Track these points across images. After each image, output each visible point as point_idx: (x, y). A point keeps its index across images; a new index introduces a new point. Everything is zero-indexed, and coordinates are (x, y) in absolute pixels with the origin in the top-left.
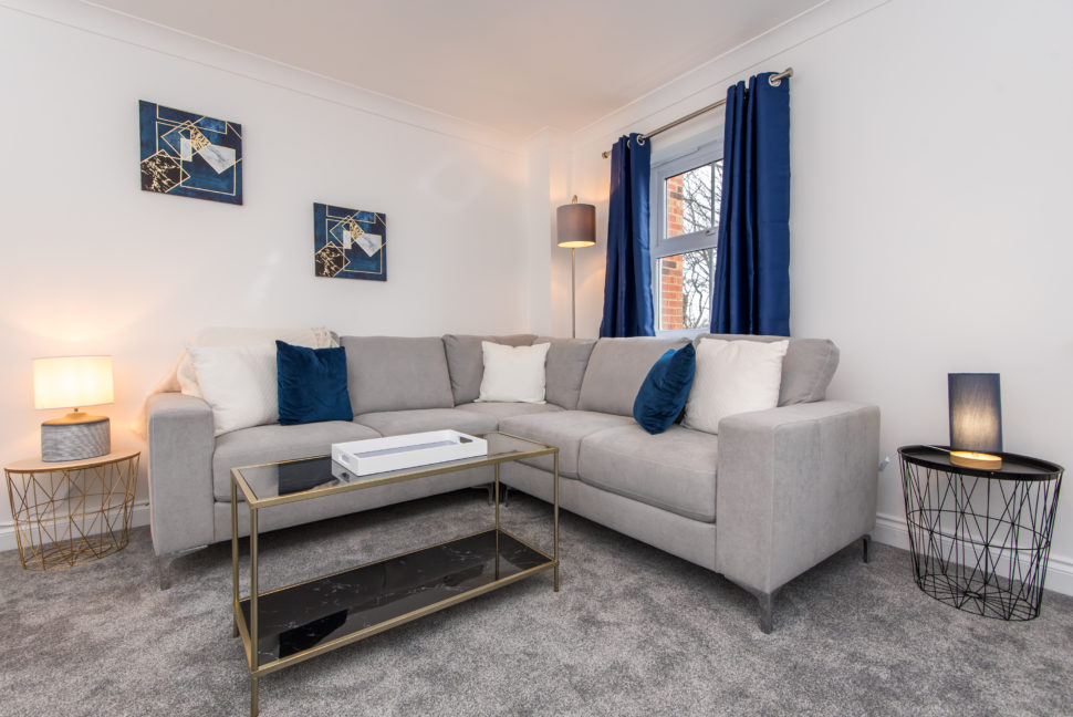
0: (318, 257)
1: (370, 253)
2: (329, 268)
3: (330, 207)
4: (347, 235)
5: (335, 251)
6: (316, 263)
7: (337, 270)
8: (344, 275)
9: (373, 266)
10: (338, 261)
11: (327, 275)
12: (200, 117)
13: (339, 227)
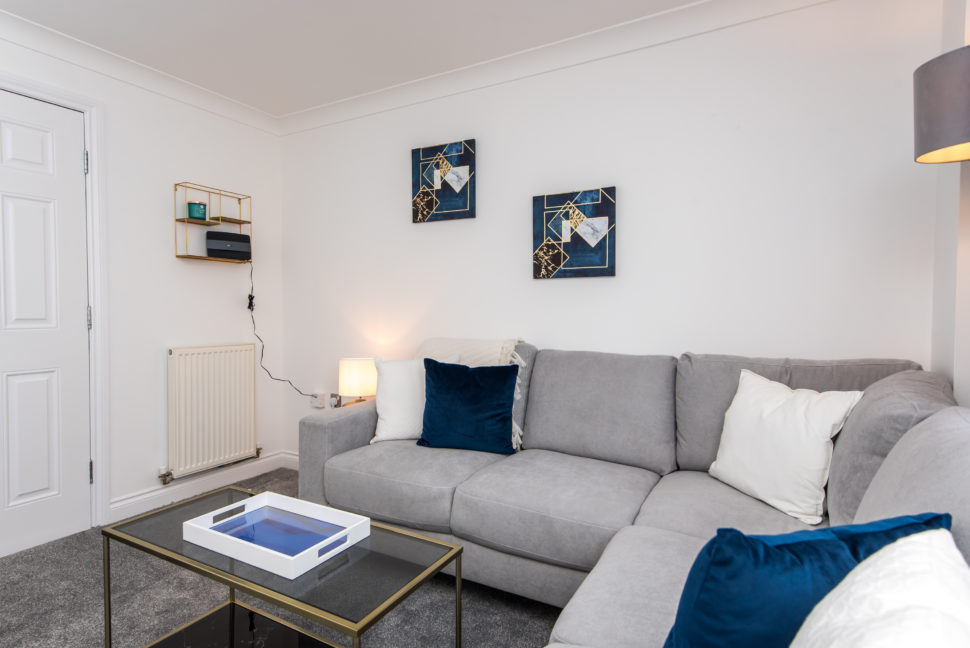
0: (536, 257)
1: (593, 242)
2: (546, 268)
3: (548, 197)
4: (566, 225)
5: (553, 247)
6: (534, 264)
7: (554, 269)
8: (563, 275)
9: (597, 259)
10: (556, 259)
11: (544, 277)
12: (445, 146)
13: (559, 218)
